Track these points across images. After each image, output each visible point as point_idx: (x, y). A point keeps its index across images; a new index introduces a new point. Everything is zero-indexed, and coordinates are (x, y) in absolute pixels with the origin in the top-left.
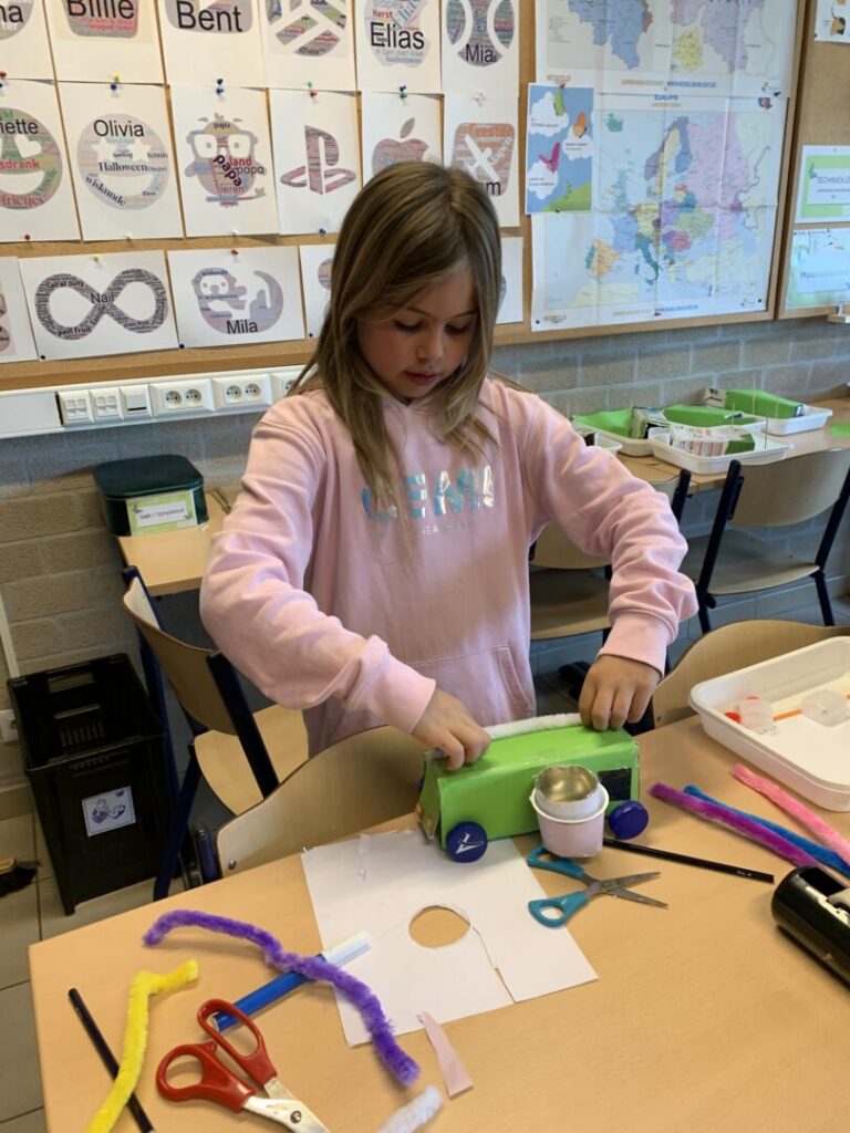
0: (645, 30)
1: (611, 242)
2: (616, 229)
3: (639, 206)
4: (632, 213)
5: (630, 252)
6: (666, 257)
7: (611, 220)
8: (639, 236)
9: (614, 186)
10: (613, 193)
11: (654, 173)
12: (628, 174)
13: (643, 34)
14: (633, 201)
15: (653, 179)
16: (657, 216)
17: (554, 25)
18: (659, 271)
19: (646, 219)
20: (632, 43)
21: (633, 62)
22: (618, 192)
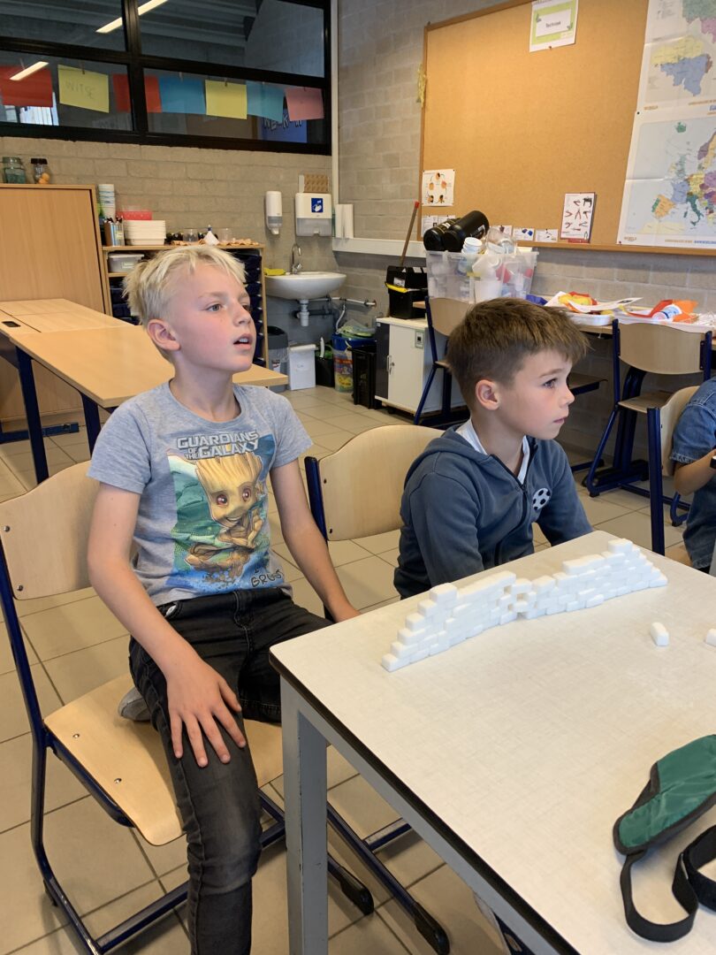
0: (707, 71)
1: (670, 197)
2: (675, 189)
3: (692, 176)
4: (686, 180)
5: (682, 203)
6: (706, 208)
7: (672, 184)
8: (690, 194)
9: (677, 164)
10: (675, 168)
11: (705, 155)
12: (688, 157)
13: (705, 75)
14: (688, 173)
15: (703, 159)
16: (703, 182)
17: (651, 80)
18: (701, 217)
19: (695, 183)
20: (698, 81)
21: (696, 91)
22: (679, 167)
